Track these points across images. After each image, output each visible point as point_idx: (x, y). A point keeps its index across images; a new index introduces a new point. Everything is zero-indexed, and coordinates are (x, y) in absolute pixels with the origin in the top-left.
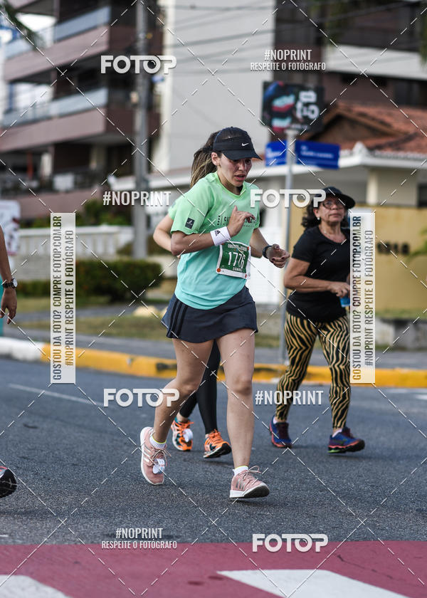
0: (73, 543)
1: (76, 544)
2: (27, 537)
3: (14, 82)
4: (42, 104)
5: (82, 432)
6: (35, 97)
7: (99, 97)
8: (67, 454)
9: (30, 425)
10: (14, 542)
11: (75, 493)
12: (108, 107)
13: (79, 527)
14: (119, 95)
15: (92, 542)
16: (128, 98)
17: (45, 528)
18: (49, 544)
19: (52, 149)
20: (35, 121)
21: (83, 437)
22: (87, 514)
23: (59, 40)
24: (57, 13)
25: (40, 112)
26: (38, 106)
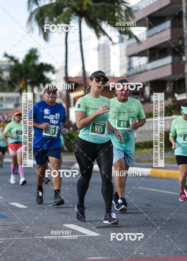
0: (172, 256)
1: (173, 256)
2: (152, 254)
3: (131, 56)
4: (144, 65)
5: (171, 207)
6: (140, 62)
7: (168, 60)
8: (166, 216)
9: (148, 204)
10: (146, 256)
11: (171, 234)
12: (172, 64)
13: (174, 248)
14: (177, 58)
15: (181, 255)
16: (182, 59)
17: (160, 249)
18: (162, 256)
19: (149, 84)
20: (141, 72)
21: (172, 209)
22: (177, 242)
23: (149, 37)
24: (147, 25)
25: (142, 69)
26: (142, 66)
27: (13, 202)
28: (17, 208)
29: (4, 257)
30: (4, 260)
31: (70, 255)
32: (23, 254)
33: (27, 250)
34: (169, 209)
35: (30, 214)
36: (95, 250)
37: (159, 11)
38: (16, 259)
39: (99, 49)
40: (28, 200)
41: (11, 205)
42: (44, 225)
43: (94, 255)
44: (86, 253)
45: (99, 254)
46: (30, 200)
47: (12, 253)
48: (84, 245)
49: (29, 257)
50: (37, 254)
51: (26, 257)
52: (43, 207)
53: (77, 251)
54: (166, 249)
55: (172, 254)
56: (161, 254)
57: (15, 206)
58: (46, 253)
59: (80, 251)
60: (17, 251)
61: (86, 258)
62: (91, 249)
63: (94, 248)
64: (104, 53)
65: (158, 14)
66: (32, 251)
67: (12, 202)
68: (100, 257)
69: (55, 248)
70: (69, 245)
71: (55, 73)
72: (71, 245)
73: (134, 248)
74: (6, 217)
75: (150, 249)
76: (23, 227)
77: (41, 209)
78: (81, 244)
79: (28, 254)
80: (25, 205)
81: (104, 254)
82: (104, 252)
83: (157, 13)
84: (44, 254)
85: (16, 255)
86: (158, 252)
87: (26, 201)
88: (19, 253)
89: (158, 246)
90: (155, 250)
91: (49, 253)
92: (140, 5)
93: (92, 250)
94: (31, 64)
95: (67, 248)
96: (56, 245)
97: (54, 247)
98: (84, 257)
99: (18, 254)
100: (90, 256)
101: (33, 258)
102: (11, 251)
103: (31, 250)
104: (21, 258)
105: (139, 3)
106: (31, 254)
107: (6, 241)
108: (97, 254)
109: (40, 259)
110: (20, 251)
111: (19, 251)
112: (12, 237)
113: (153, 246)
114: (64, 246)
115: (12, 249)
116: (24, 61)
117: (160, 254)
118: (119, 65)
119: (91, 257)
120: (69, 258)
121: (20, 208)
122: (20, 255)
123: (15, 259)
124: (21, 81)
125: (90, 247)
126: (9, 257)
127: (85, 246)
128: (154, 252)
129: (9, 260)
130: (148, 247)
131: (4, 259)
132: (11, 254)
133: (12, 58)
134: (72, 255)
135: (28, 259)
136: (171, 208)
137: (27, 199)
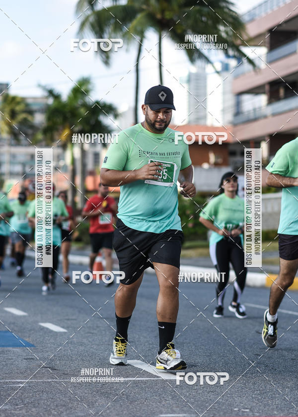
2: (262, 411)
3: (240, 94)
4: (260, 108)
10: (253, 414)
11: (295, 380)
17: (275, 404)
19: (267, 139)
20: (255, 119)
23: (270, 63)
24: (267, 45)
26: (257, 110)
27: (45, 322)
28: (51, 331)
29: (27, 409)
30: (26, 414)
31: (132, 410)
32: (57, 406)
33: (64, 399)
34: (293, 340)
35: (71, 342)
36: (171, 402)
37: (287, 22)
38: (45, 412)
39: (189, 81)
40: (68, 320)
41: (40, 326)
42: (92, 359)
43: (169, 410)
44: (156, 407)
45: (178, 409)
46: (72, 319)
47: (39, 404)
48: (154, 394)
49: (66, 411)
50: (79, 406)
51: (61, 410)
52: (92, 332)
53: (144, 403)
54: (285, 404)
55: (295, 412)
56: (277, 411)
57: (47, 329)
58: (93, 405)
59: (148, 403)
60: (47, 400)
61: (157, 415)
62: (166, 400)
63: (170, 400)
64: (197, 88)
65: (285, 27)
66: (72, 401)
67: (42, 322)
68: (179, 413)
69: (108, 397)
70: (131, 393)
71: (117, 118)
72: (135, 393)
73: (235, 400)
74: (33, 346)
75: (261, 404)
76: (58, 362)
77: (89, 334)
78: (151, 392)
79: (64, 405)
80: (63, 327)
81: (185, 408)
82: (185, 406)
83: (284, 25)
84: (91, 406)
85: (45, 407)
86: (273, 409)
87: (66, 321)
88: (50, 404)
89: (272, 398)
90: (268, 405)
91: (99, 404)
92: (257, 12)
93: (168, 402)
94: (80, 102)
95: (127, 398)
96: (111, 393)
97: (106, 395)
98: (154, 413)
99: (49, 406)
100: (164, 412)
101: (72, 412)
102: (38, 400)
103: (69, 399)
104: (53, 412)
105: (255, 8)
106: (70, 405)
107: (31, 385)
108: (174, 409)
109: (83, 414)
110: (53, 400)
111: (50, 400)
112: (41, 378)
113: (265, 398)
114: (123, 395)
115: (40, 396)
116: (69, 98)
117: (276, 413)
118: (221, 107)
119: (165, 414)
120: (131, 414)
121: (56, 332)
122: (53, 408)
123: (44, 414)
124: (64, 128)
125: (164, 397)
126: (34, 409)
127: (156, 396)
128: (266, 409)
129: (34, 414)
130: (258, 400)
131: (26, 412)
132: (37, 405)
133: (51, 93)
134: (135, 410)
135: (65, 413)
136: (296, 339)
137: (67, 318)
